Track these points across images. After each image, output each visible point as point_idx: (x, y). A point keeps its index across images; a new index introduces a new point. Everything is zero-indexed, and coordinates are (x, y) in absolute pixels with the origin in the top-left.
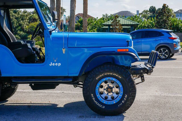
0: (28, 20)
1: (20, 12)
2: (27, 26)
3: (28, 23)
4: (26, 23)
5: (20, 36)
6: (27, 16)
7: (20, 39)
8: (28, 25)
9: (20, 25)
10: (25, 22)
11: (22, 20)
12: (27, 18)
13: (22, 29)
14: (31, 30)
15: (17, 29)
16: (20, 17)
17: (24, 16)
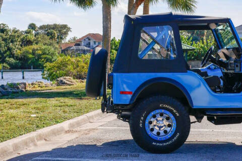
0: (19, 42)
1: (9, 32)
2: (18, 51)
3: (20, 47)
4: (17, 46)
5: (9, 64)
6: (18, 36)
7: (10, 69)
8: (20, 49)
9: (9, 49)
10: (16, 44)
11: (12, 42)
12: (19, 40)
13: (12, 55)
14: (24, 56)
15: (5, 55)
16: (10, 38)
17: (14, 36)
